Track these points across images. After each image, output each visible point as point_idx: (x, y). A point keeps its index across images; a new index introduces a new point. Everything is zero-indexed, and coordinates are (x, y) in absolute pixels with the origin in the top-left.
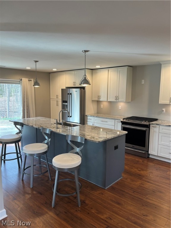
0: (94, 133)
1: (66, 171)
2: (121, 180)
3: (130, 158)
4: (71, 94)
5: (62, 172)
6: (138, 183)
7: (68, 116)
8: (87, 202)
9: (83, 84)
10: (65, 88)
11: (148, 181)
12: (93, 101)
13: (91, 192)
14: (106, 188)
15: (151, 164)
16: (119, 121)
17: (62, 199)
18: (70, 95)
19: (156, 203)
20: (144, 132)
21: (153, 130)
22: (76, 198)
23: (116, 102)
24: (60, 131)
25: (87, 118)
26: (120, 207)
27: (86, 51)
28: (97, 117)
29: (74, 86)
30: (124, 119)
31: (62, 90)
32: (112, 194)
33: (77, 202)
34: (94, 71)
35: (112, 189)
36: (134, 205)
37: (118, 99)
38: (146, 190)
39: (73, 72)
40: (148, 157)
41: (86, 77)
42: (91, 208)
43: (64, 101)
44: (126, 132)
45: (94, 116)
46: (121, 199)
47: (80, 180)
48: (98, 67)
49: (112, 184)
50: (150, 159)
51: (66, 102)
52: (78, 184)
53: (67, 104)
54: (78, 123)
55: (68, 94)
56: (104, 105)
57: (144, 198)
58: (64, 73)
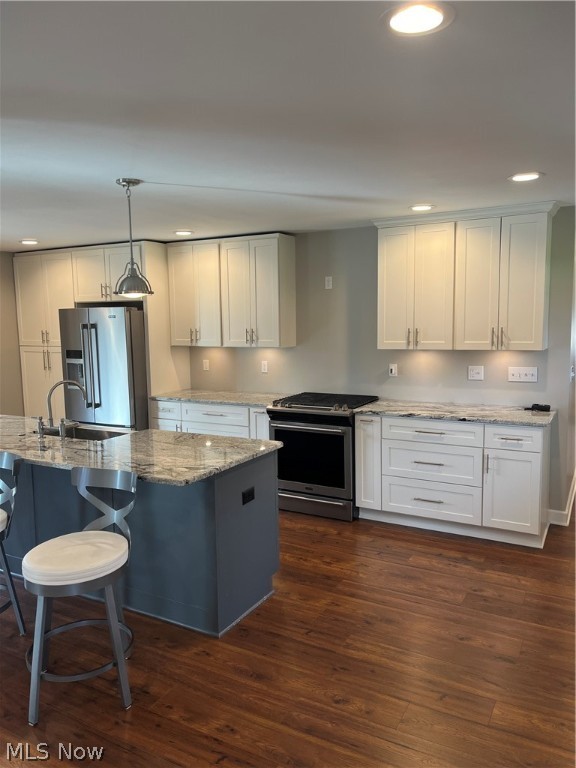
0: (174, 456)
1: (74, 593)
2: (270, 600)
3: (299, 526)
4: (94, 326)
5: (60, 599)
6: (324, 602)
7: (89, 405)
8: (154, 689)
9: (126, 292)
10: (73, 307)
11: (354, 591)
12: (173, 348)
13: (168, 655)
14: (220, 634)
15: (363, 538)
16: (262, 410)
17: (65, 693)
18: (93, 330)
19: (373, 658)
20: (338, 439)
21: (364, 430)
22: (115, 682)
23: (251, 348)
24: (53, 458)
25: (157, 407)
26: (265, 688)
27: (131, 182)
28: (189, 401)
29: (103, 300)
30: (275, 403)
31: (63, 313)
32: (239, 650)
33: (119, 696)
34: (172, 249)
35: (242, 633)
36: (308, 672)
37: (254, 338)
38: (347, 620)
39: (99, 251)
40: (356, 519)
41: (135, 266)
42: (168, 707)
43: (71, 353)
44: (279, 444)
45: (180, 400)
46: (268, 659)
47: (128, 619)
48: (183, 234)
49: (241, 617)
50: (361, 523)
51: (78, 354)
52: (121, 630)
53: (81, 361)
54: (123, 426)
55: (85, 326)
56: (214, 361)
57: (340, 645)
58: (66, 253)
